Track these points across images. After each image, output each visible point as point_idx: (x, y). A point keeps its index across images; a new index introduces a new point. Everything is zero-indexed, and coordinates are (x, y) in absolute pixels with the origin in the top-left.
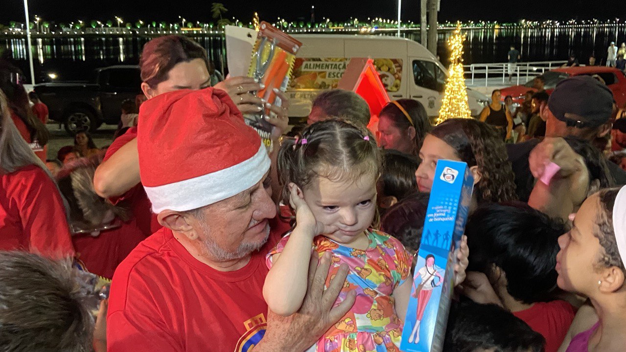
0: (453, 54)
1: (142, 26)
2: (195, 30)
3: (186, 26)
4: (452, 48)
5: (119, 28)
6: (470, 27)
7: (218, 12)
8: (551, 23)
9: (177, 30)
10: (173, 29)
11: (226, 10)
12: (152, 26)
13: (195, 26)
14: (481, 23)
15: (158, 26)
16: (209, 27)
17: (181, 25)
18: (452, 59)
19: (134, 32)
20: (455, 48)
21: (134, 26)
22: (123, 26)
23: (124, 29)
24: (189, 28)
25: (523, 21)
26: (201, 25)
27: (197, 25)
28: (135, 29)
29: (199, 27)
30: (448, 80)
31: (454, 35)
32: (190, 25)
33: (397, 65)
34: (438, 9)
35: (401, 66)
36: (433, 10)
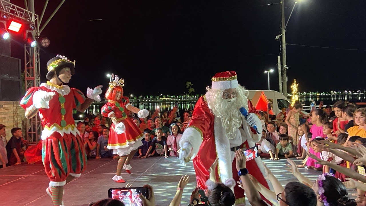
0: (293, 91)
1: (142, 98)
2: (166, 99)
3: (162, 97)
4: (293, 89)
5: (131, 99)
6: (304, 95)
7: (189, 85)
8: (347, 92)
9: (158, 99)
10: (156, 99)
11: (192, 84)
12: (146, 98)
13: (166, 97)
14: (309, 93)
15: (149, 97)
16: (173, 97)
17: (160, 97)
18: (293, 93)
19: (138, 101)
20: (294, 89)
21: (138, 98)
22: (133, 98)
23: (133, 99)
24: (164, 98)
25: (332, 91)
26: (169, 96)
27: (167, 96)
28: (138, 100)
29: (168, 97)
30: (292, 101)
31: (293, 84)
32: (164, 97)
33: (271, 101)
34: (287, 81)
35: (272, 102)
36: (284, 81)
